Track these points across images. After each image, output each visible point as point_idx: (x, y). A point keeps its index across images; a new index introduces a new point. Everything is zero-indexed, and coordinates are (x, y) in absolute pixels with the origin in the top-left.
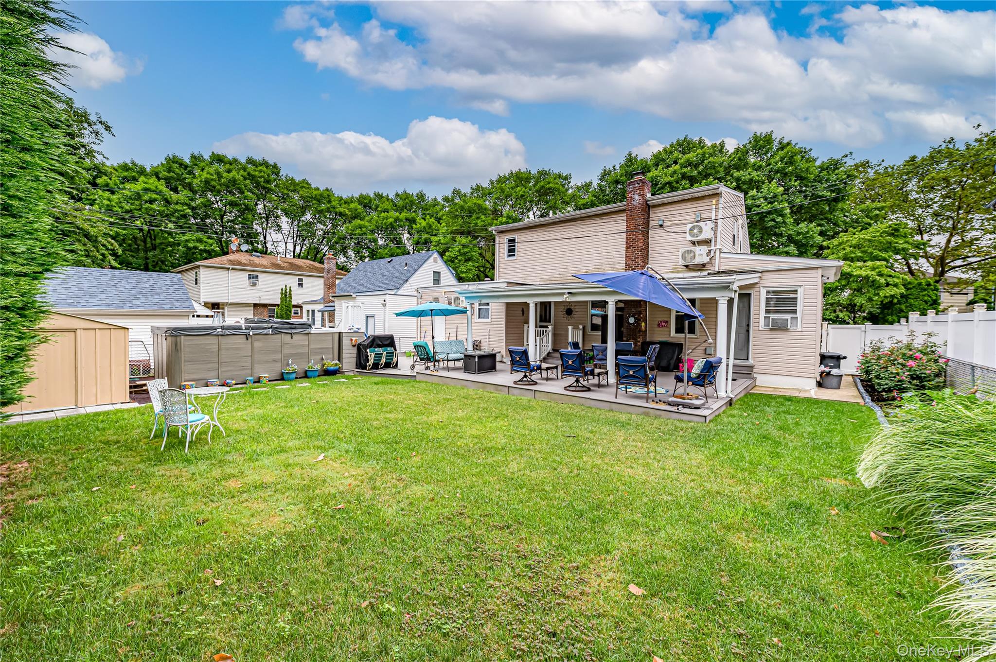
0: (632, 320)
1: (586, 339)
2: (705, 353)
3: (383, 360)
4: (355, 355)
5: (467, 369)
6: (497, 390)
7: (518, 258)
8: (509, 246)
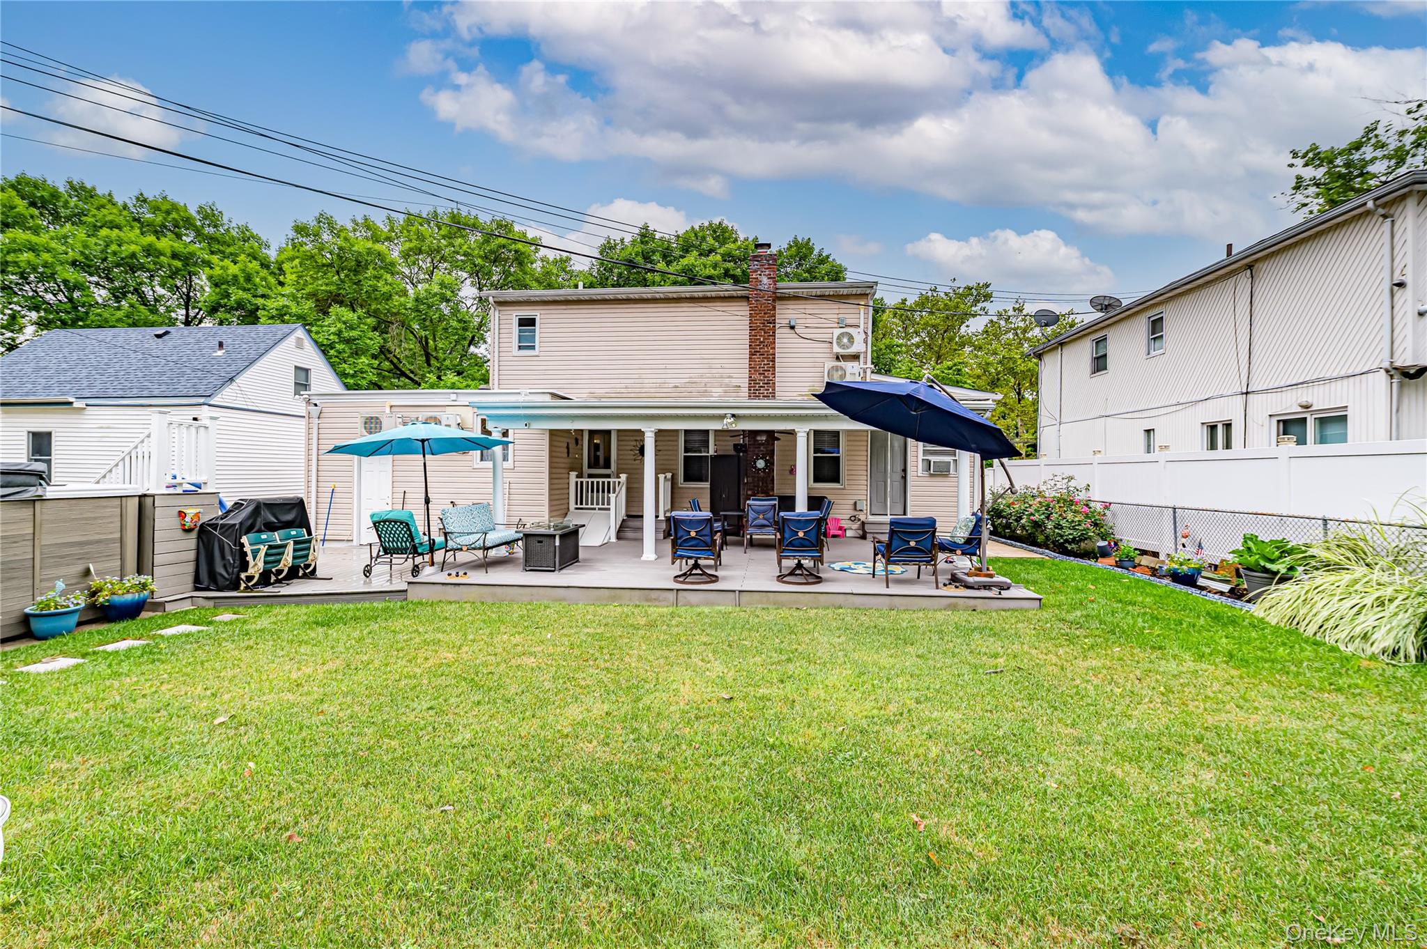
0: (761, 464)
1: (676, 495)
2: (855, 509)
3: (288, 560)
4: (192, 555)
5: (531, 563)
6: (647, 600)
7: (542, 354)
8: (520, 331)
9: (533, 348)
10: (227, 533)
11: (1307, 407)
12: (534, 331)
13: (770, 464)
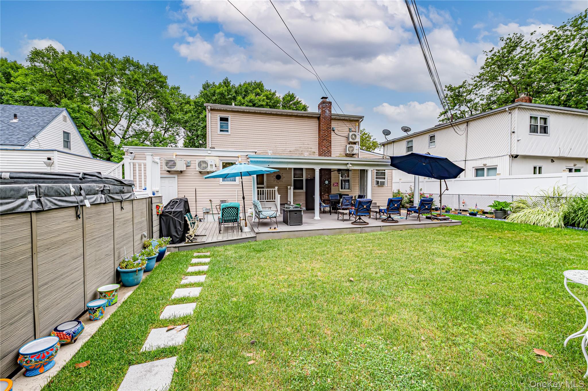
0: (327, 182)
4: (159, 227)
5: (292, 222)
7: (232, 134)
8: (221, 123)
9: (227, 131)
10: (177, 216)
11: (485, 165)
12: (228, 124)
13: (330, 182)
